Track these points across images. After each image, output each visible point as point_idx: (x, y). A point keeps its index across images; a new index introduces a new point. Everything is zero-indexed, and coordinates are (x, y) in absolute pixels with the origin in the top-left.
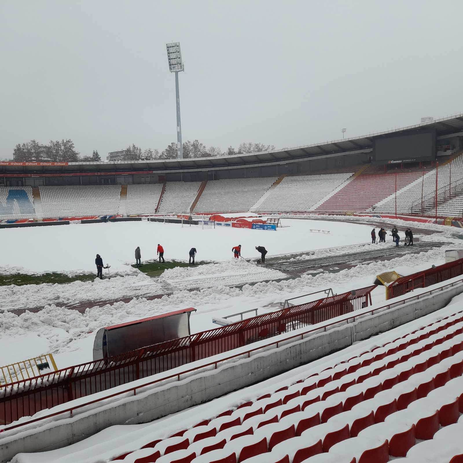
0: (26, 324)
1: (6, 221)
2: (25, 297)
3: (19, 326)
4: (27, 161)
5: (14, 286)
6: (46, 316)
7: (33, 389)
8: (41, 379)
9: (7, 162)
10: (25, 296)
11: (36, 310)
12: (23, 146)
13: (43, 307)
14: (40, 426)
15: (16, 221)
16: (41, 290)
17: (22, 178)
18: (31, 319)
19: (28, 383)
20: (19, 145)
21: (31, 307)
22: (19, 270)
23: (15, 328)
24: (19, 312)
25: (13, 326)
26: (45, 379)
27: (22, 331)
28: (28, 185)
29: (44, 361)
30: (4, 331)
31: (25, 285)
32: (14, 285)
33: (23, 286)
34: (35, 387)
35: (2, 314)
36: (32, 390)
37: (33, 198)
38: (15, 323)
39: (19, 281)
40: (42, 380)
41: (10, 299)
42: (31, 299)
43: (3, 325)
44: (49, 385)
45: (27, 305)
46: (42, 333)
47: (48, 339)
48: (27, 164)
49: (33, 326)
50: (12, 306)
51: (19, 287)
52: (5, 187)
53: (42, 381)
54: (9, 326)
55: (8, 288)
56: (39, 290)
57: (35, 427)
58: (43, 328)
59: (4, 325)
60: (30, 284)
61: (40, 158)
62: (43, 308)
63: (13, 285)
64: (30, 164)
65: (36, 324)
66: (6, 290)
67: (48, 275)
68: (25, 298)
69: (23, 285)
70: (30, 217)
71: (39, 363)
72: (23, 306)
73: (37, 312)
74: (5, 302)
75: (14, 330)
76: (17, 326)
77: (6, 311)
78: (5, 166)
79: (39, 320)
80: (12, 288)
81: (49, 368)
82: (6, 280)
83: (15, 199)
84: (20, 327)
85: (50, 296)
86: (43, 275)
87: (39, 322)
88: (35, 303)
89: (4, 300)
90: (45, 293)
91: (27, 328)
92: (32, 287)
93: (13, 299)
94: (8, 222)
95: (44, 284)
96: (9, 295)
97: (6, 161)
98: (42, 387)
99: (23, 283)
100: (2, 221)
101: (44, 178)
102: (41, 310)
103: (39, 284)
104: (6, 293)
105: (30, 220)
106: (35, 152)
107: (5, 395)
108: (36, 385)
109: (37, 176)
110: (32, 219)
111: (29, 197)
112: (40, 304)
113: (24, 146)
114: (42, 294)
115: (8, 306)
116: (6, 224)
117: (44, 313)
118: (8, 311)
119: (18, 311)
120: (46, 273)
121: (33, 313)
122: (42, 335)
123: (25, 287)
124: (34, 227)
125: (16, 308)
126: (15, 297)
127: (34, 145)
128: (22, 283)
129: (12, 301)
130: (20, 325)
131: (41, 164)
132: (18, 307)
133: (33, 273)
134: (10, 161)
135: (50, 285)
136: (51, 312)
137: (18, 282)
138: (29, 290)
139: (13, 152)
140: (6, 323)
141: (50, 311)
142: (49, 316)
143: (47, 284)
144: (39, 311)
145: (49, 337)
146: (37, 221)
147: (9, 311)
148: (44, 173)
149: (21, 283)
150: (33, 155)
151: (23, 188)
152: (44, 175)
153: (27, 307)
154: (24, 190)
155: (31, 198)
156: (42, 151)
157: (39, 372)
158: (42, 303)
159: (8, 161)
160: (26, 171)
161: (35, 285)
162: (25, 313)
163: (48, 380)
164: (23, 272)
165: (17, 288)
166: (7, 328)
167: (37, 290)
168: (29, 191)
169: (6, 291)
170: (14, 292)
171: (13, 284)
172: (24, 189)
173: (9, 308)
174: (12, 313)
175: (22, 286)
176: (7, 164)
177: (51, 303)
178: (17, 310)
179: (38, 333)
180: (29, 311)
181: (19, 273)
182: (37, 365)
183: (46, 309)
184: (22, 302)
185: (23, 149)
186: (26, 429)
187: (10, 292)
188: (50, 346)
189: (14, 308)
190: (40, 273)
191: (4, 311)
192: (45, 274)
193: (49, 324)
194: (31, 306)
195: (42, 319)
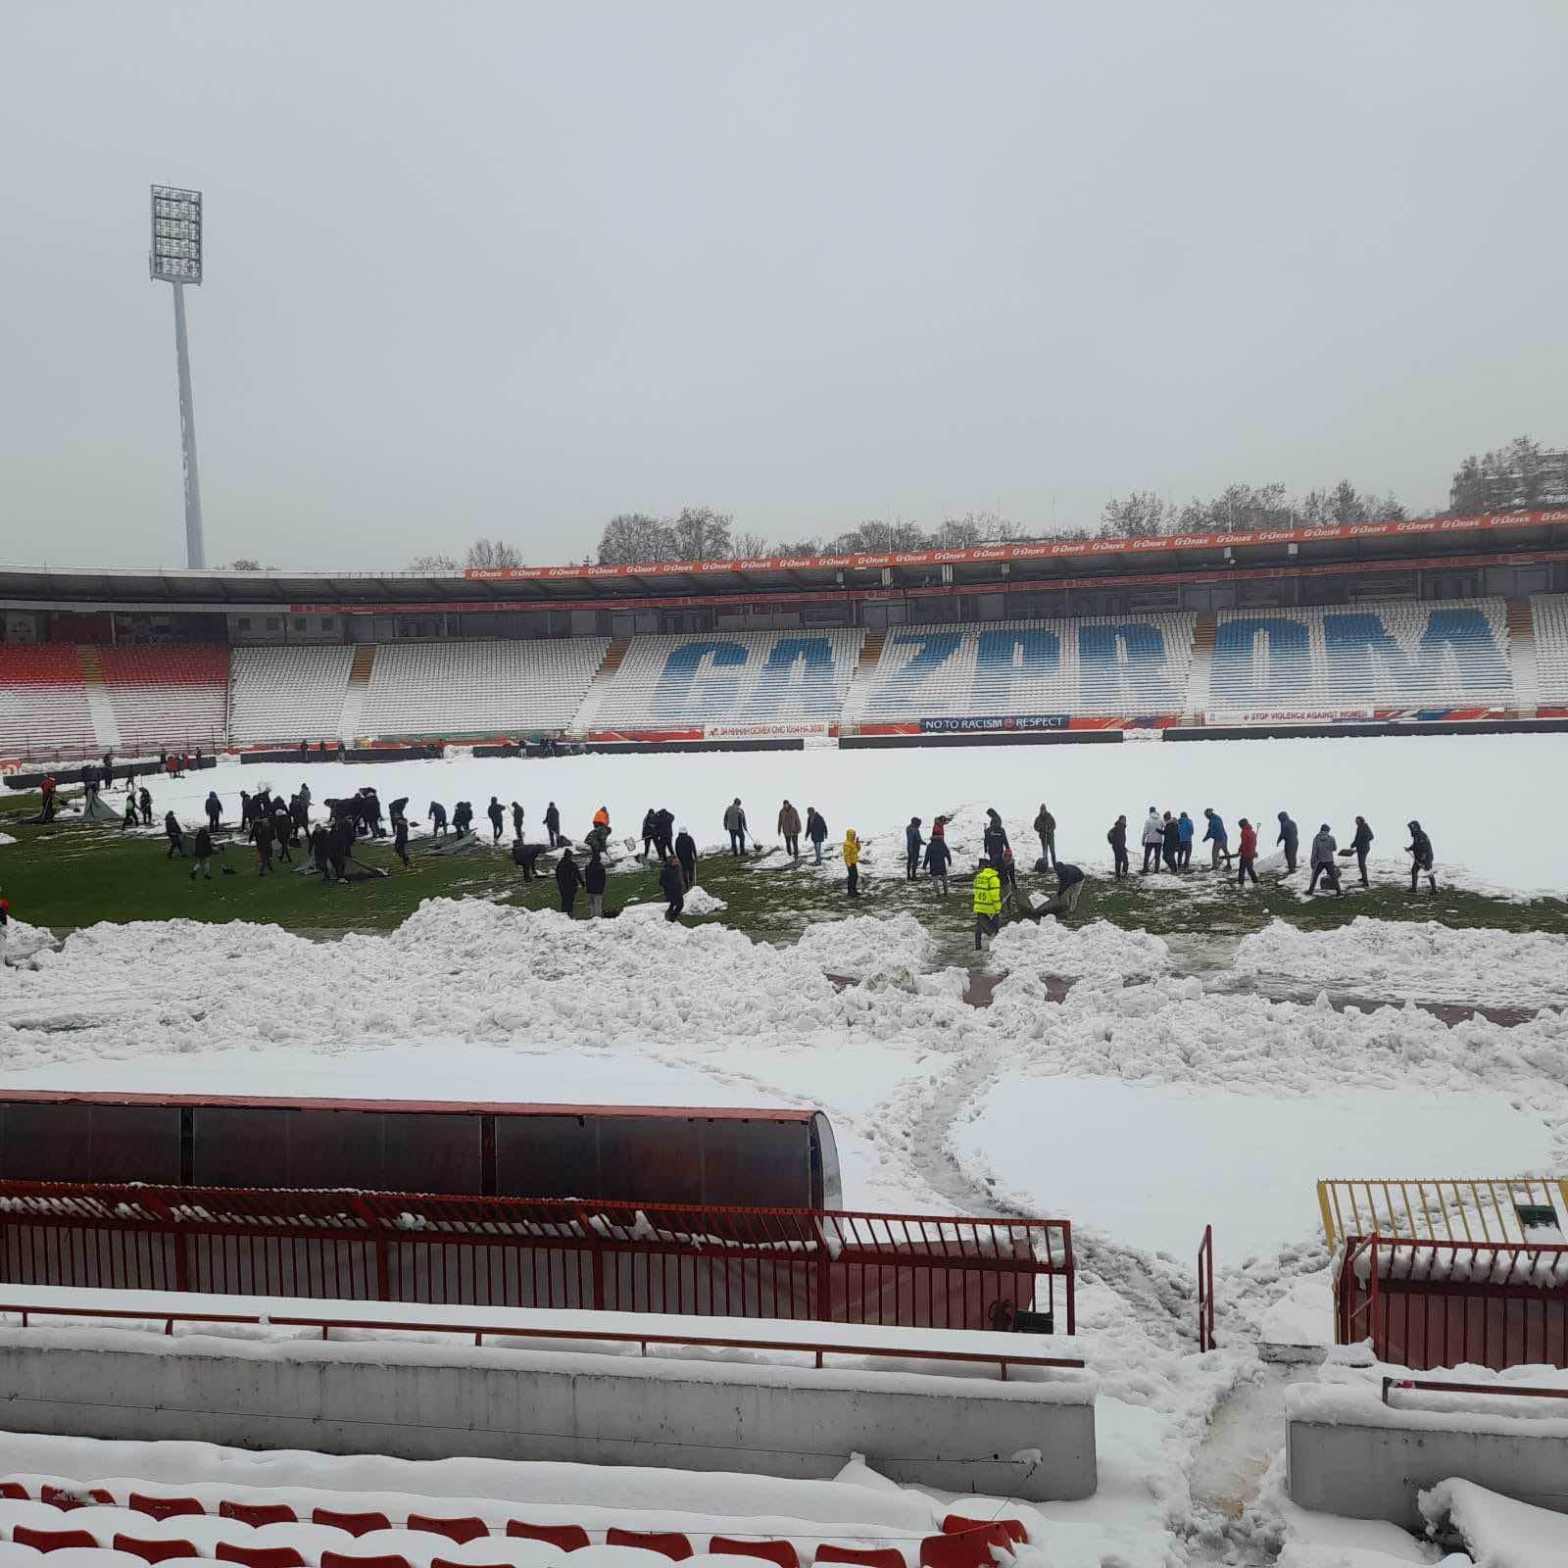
0: (1476, 1059)
1: (1416, 712)
2: (1469, 968)
3: (1451, 1060)
4: (1494, 514)
5: (1437, 927)
6: (1545, 1045)
7: (1502, 1282)
8: (1530, 1258)
9: (1429, 521)
10: (1471, 963)
11: (1508, 1017)
12: (1484, 462)
13: (1533, 1014)
14: (1532, 1414)
15: (1447, 713)
16: (1528, 954)
17: (1475, 569)
18: (1492, 1045)
19: (1484, 1257)
20: (1473, 459)
21: (1491, 1005)
22: (1454, 877)
23: (1438, 1065)
24: (1451, 1014)
25: (1434, 1056)
26: (1545, 1261)
27: (1460, 1078)
28: (1492, 595)
29: (1540, 1200)
30: (1402, 1065)
31: (1472, 930)
32: (1435, 923)
33: (1464, 930)
34: (1508, 1279)
35: (1397, 1011)
36: (1495, 1284)
37: (1508, 636)
38: (1437, 1046)
39: (1453, 911)
40: (1531, 1262)
41: (1425, 969)
42: (1491, 978)
43: (1400, 1045)
44: (1555, 1287)
45: (1476, 996)
46: (1527, 1099)
47: (1548, 1125)
48: (1495, 521)
49: (1496, 1070)
50: (1429, 990)
51: (1454, 932)
52: (1420, 602)
53: (1534, 1264)
54: (1421, 1053)
55: (1418, 929)
56: (1518, 952)
57: (1513, 1413)
58: (1532, 1085)
59: (1405, 1047)
60: (1490, 926)
61: (1541, 498)
62: (1533, 1017)
63: (1432, 924)
64: (1508, 520)
65: (1508, 1065)
66: (1411, 935)
67: (1550, 902)
68: (1472, 970)
69: (1465, 926)
70: (1495, 702)
71: (1522, 1199)
72: (1465, 997)
73: (1511, 1027)
74: (1406, 974)
75: (1435, 1070)
76: (1445, 1058)
77: (1410, 1004)
78: (1423, 534)
79: (1519, 1055)
80: (1431, 933)
81: (1558, 1227)
82: (1411, 904)
83: (1447, 642)
84: (1454, 1064)
85: (1556, 978)
86: (1533, 901)
87: (1520, 1062)
88: (1503, 994)
89: (1405, 968)
90: (1540, 966)
91: (1478, 1071)
92: (1496, 939)
93: (1433, 969)
94: (1421, 715)
95: (1538, 932)
96: (1420, 953)
97: (1426, 517)
98: (1531, 1284)
99: (1466, 920)
100: (1405, 711)
101: (1551, 564)
102: (1526, 1022)
103: (1519, 932)
104: (1411, 945)
105: (1493, 710)
106: (1524, 479)
107: (1410, 1272)
108: (1511, 1272)
109: (1527, 560)
110: (1501, 709)
111: (1492, 634)
112: (1522, 999)
113: (1490, 462)
114: (1528, 968)
115: (1418, 988)
116: (1415, 721)
117: (1537, 1033)
118: (1417, 1004)
119: (1446, 1009)
120: (1545, 898)
121: (1500, 1027)
122: (1527, 1107)
123: (1473, 934)
124: (1508, 735)
125: (1441, 998)
126: (1439, 964)
127: (1521, 454)
128: (1461, 920)
129: (1429, 976)
130: (1453, 1056)
131: (1545, 517)
132: (1449, 997)
133: (1497, 893)
134: (1440, 518)
135: (1558, 942)
136: (1561, 1035)
137: (1451, 916)
138: (1484, 947)
139: (1451, 485)
140: (1410, 1043)
141: (1558, 1030)
142: (1555, 1046)
143: (1547, 934)
144: (1520, 1022)
145: (1554, 1121)
146: (1515, 715)
147: (1419, 1006)
148: (1551, 549)
149: (1457, 920)
150: (1518, 490)
151: (1475, 604)
152: (1548, 556)
153: (1476, 1001)
154: (1477, 609)
155: (1501, 637)
156: (1549, 473)
157: (1523, 1232)
158: (1526, 998)
159: (1431, 516)
160: (1490, 545)
161: (1507, 932)
162: (1472, 1023)
163: (1553, 1268)
164: (1467, 882)
165: (1445, 935)
166: (1415, 1059)
167: (1513, 952)
168: (1495, 612)
169: (1411, 938)
170: (1435, 946)
171: (1435, 919)
172: (1480, 606)
173: (1422, 995)
174: (1430, 1013)
175: (1462, 932)
176: (1432, 526)
177: (1560, 1003)
178: (1445, 1006)
179: (1515, 1098)
180: (1484, 1018)
181: (1452, 887)
182: (1516, 1207)
183: (1542, 1020)
184: (1459, 982)
185: (1485, 474)
186: (1484, 1409)
187: (1424, 944)
188: (1555, 1154)
189: (1434, 997)
190: (1524, 893)
191: (1404, 1003)
192: (1541, 901)
193: (1554, 1077)
194: (1492, 1002)
195: (1527, 1050)
